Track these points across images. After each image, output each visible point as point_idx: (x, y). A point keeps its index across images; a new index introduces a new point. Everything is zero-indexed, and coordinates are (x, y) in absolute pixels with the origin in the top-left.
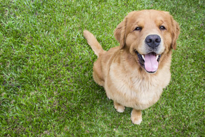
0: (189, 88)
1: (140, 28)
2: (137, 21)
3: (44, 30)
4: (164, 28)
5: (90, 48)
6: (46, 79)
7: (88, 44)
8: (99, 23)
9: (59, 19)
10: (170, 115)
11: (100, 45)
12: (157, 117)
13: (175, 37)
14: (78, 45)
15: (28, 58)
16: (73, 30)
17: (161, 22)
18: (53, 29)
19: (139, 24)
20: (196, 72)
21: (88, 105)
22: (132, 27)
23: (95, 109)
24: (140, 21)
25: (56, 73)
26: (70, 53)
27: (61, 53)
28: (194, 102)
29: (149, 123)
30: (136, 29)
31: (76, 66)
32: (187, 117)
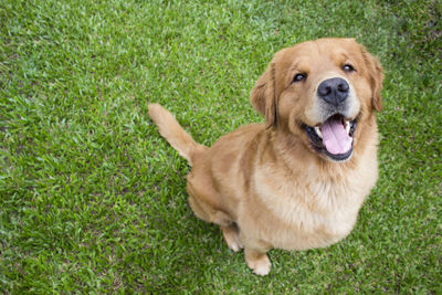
0: (388, 196)
1: (303, 77)
2: (295, 63)
3: (57, 119)
4: (351, 68)
5: (168, 144)
7: (161, 137)
8: (174, 85)
9: (86, 89)
10: (363, 259)
11: (187, 134)
12: (340, 269)
14: (141, 140)
15: (31, 188)
16: (121, 110)
17: (344, 58)
18: (76, 113)
20: (393, 158)
22: (287, 77)
23: (209, 277)
25: (104, 213)
26: (125, 162)
27: (105, 164)
28: (404, 222)
29: (326, 286)
30: (295, 79)
31: (144, 190)
32: (397, 256)
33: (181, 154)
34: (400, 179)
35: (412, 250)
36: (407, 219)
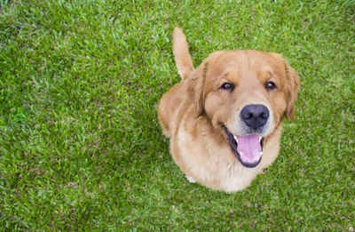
0: (326, 169)
1: (230, 87)
2: (225, 72)
3: (110, 16)
4: (273, 86)
6: (92, 100)
7: (172, 53)
10: (272, 206)
12: (249, 205)
13: (293, 99)
14: (157, 51)
16: (154, 23)
17: (269, 76)
18: (124, 15)
19: (230, 77)
20: (351, 142)
21: (144, 157)
22: (216, 83)
24: (232, 73)
25: (109, 93)
26: (140, 62)
27: (126, 60)
29: (231, 211)
30: (223, 87)
32: (301, 218)
33: (179, 72)
34: (345, 161)
35: (318, 219)
36: (329, 195)
